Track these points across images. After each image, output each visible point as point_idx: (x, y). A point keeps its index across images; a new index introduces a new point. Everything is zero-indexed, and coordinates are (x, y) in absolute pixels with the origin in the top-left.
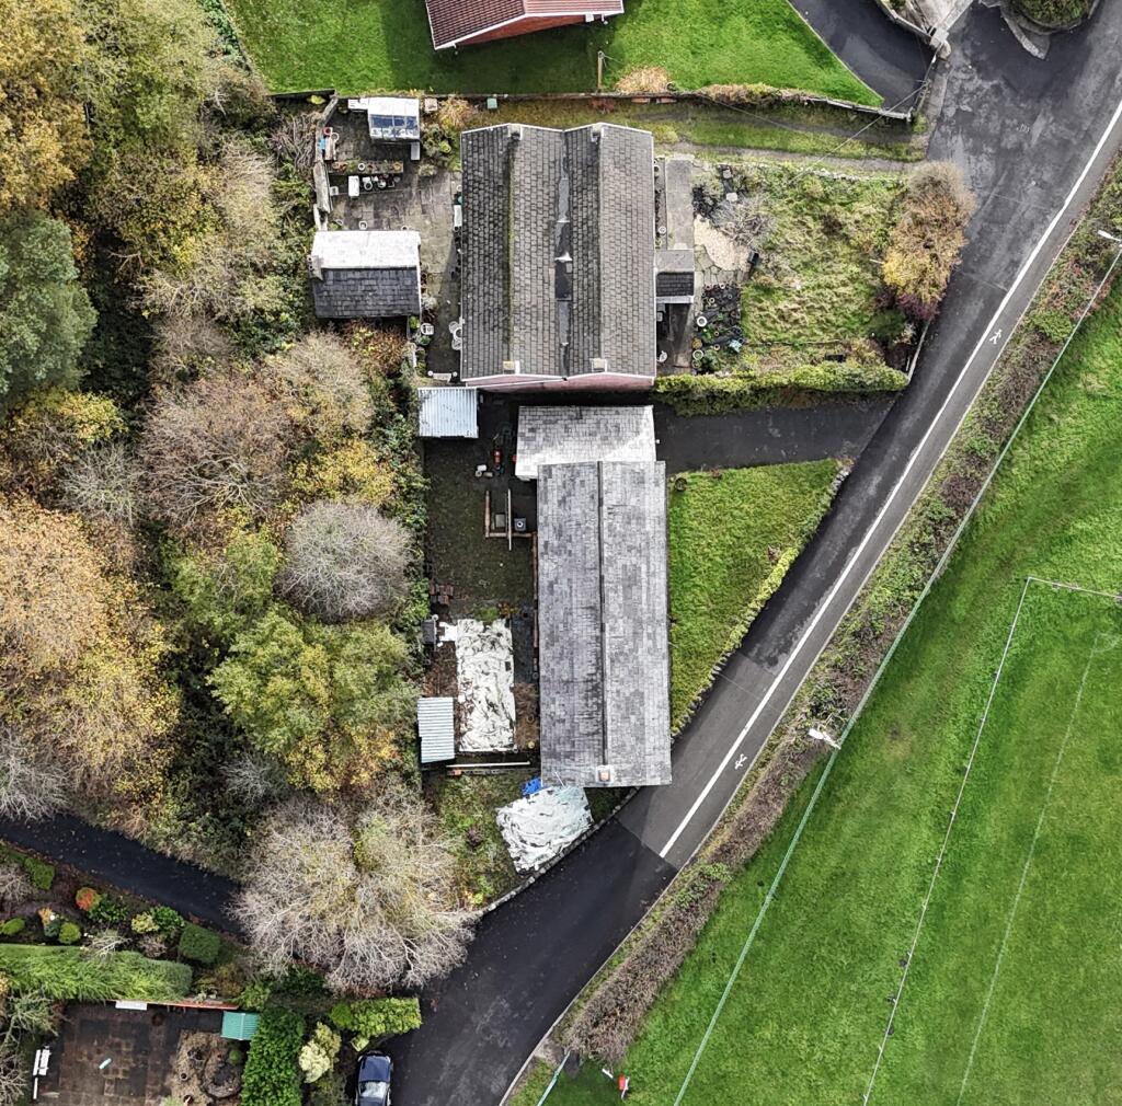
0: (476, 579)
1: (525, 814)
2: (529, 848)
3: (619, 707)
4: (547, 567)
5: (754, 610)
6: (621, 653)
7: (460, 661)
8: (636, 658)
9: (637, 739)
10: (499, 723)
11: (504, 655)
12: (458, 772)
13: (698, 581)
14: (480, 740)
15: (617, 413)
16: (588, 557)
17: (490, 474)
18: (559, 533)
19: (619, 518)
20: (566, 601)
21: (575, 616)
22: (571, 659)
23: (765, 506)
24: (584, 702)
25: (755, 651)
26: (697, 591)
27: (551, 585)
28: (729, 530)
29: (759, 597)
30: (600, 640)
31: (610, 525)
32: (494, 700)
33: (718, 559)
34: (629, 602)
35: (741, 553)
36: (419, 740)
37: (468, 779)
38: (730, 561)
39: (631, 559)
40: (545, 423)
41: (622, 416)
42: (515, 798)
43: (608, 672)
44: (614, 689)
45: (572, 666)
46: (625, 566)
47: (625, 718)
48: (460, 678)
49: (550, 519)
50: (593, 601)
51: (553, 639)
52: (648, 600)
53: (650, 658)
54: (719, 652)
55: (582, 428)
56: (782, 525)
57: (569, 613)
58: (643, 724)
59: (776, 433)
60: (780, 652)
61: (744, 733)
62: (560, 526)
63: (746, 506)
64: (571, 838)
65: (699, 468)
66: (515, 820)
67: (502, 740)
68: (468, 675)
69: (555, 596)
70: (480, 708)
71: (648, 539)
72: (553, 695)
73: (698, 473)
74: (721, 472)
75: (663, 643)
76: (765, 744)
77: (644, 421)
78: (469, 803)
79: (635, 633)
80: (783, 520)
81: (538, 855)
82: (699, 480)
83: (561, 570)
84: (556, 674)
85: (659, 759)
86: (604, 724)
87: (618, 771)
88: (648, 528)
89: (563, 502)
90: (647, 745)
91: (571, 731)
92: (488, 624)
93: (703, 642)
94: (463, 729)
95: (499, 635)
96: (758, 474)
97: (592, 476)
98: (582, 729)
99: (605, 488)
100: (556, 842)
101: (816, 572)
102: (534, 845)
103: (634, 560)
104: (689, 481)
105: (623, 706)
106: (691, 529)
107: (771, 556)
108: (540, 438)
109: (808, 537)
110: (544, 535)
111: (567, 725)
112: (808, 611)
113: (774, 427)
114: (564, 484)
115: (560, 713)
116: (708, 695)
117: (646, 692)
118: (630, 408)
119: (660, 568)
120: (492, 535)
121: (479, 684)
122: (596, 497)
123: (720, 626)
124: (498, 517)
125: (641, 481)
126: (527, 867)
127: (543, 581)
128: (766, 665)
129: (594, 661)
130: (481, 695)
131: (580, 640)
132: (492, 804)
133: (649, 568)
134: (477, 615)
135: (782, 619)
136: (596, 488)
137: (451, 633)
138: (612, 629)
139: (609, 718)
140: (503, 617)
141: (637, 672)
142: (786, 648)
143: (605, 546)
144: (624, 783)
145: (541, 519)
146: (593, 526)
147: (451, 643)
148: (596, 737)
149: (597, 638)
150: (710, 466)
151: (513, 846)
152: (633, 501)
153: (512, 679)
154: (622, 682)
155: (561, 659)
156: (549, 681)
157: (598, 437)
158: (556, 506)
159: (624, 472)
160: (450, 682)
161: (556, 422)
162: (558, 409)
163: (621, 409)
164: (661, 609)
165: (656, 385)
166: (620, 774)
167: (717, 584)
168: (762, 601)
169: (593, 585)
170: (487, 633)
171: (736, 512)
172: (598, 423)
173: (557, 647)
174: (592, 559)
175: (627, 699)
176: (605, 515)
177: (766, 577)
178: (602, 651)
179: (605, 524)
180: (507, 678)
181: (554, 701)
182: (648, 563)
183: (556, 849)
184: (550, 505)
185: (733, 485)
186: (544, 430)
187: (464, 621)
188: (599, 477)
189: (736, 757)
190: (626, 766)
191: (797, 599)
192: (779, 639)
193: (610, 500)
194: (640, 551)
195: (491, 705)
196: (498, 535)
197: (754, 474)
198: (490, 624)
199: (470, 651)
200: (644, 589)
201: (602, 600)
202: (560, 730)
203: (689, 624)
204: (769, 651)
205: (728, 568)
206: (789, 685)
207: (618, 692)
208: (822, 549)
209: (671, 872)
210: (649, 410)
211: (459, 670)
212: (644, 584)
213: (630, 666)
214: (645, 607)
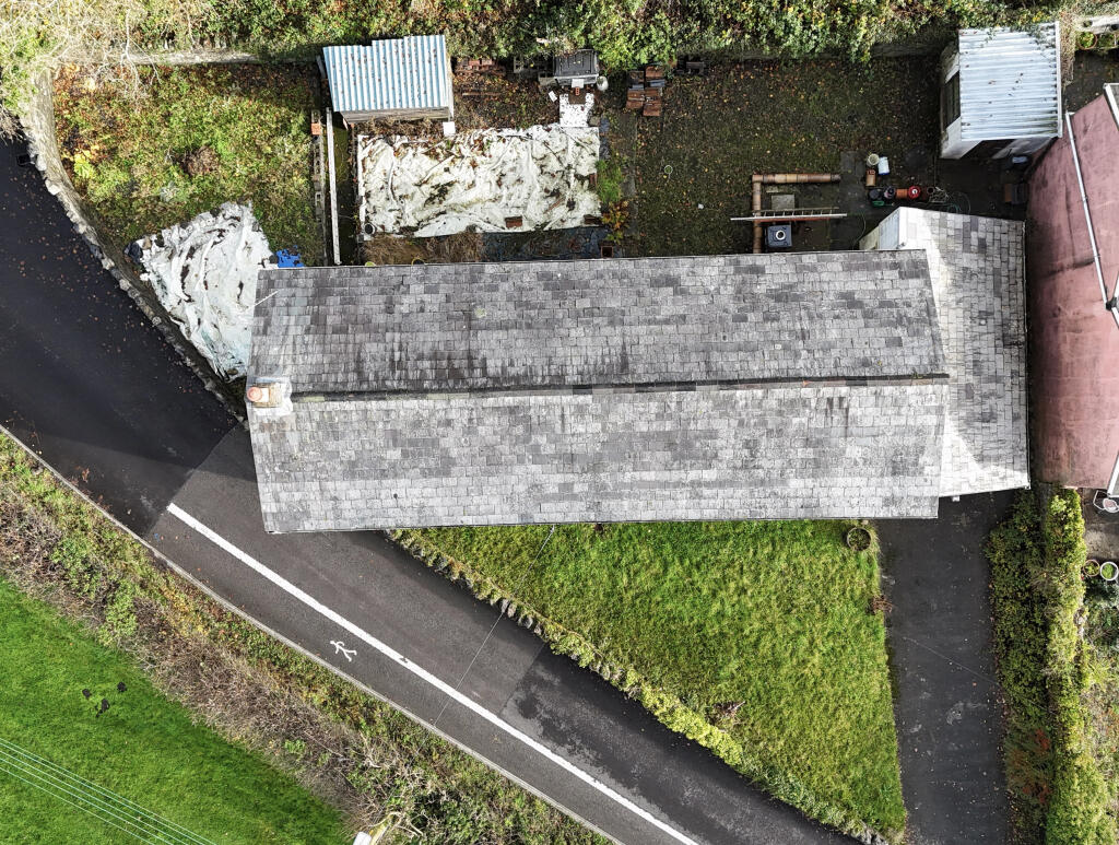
0: (676, 158)
1: (240, 254)
2: (178, 263)
3: (416, 424)
4: (710, 273)
5: (623, 679)
6: (530, 429)
7: (522, 133)
8: (521, 461)
9: (353, 464)
10: (409, 207)
11: (535, 214)
12: (317, 128)
13: (676, 569)
14: (379, 169)
15: (1015, 418)
16: (733, 357)
17: (871, 181)
18: (783, 296)
19: (819, 422)
20: (638, 312)
21: (607, 330)
22: (516, 325)
23: (818, 697)
24: (426, 350)
25: (546, 676)
26: (657, 567)
27: (671, 282)
28: (772, 627)
29: (647, 689)
30: (556, 384)
31: (805, 403)
32: (451, 199)
33: (716, 607)
34: (638, 447)
35: (726, 651)
36: (367, 42)
37: (305, 148)
38: (712, 630)
39: (728, 447)
40: (996, 272)
41: (1009, 429)
42: (269, 237)
43: (490, 401)
44: (453, 415)
45: (503, 326)
46: (712, 434)
47: (394, 438)
48: (491, 134)
49: (812, 277)
50: (640, 369)
51: (559, 288)
52: (643, 484)
53: (521, 488)
54: (543, 610)
55: (987, 346)
56: (781, 727)
57: (615, 319)
58: (383, 474)
59: (954, 715)
60: (545, 723)
61: (395, 656)
62: (797, 298)
63: (816, 659)
64: (197, 340)
65: (885, 572)
66: (231, 235)
67: (380, 214)
68: (496, 149)
69: (648, 291)
70: (437, 172)
71: (771, 483)
72: (444, 289)
73: (877, 570)
74: (880, 613)
75: (554, 513)
76: (376, 695)
77: (1001, 470)
78: (259, 150)
79: (572, 458)
80: (792, 728)
81: (166, 279)
82: (866, 572)
83: (704, 301)
84: (486, 296)
85: (315, 508)
86: (379, 393)
87: (282, 423)
88: (795, 484)
89: (850, 301)
90: (342, 485)
91: (367, 325)
92: (592, 183)
93: (561, 579)
94: (399, 141)
95: (571, 205)
96: (877, 682)
97: (912, 361)
98: (372, 348)
99: (888, 390)
100: (190, 312)
101: (692, 790)
102: (185, 271)
103: (727, 454)
104: (863, 555)
105: (421, 433)
106: (771, 558)
107: (725, 708)
108: (969, 260)
109: (763, 782)
110: (776, 269)
111: (381, 319)
112: (620, 773)
113: (967, 713)
114: (890, 304)
115: (406, 304)
116: (461, 591)
117: (452, 481)
118: (1024, 444)
119: (710, 508)
120: (757, 187)
121: (481, 170)
122: (867, 372)
123: (590, 612)
124: (791, 198)
125: (897, 468)
126: (146, 259)
127: (681, 266)
128: (521, 695)
129: (512, 371)
130: (461, 173)
131: (556, 343)
132: (258, 195)
133: (708, 485)
134: (608, 162)
135: (606, 726)
136: (886, 371)
137: (574, 116)
138: (581, 410)
139: (392, 404)
140: (604, 210)
141: (492, 462)
142: (552, 733)
143: (759, 393)
144: (257, 438)
145: (809, 259)
146: (801, 366)
147: (556, 116)
148: (352, 377)
149: (561, 377)
150: (891, 593)
151: (184, 233)
152: (854, 451)
153: (490, 228)
154: (470, 430)
155: (519, 304)
156: (473, 280)
157: (971, 379)
158: (839, 287)
159: (919, 432)
160: (484, 114)
161: (998, 294)
162: (1021, 298)
163: (1022, 423)
164: (623, 510)
165: (1064, 494)
166: (276, 429)
167: (669, 607)
168: (640, 693)
169: (673, 368)
170: (574, 183)
171: (804, 640)
172: (996, 379)
173: (541, 295)
174: (730, 364)
175: (435, 443)
176: (828, 391)
177: (684, 699)
178: (534, 388)
179: (807, 392)
180: (492, 220)
181: (429, 290)
182: (720, 484)
183: (178, 313)
184: (842, 276)
185: (857, 637)
186: (982, 271)
187: (596, 139)
188: (912, 377)
189: (352, 641)
190: (293, 440)
191: (643, 755)
192: (569, 721)
193: (861, 401)
194: (745, 467)
195: (443, 191)
196: (757, 198)
197: (877, 676)
198: (591, 188)
199: (540, 151)
200: (665, 476)
201: (642, 387)
202: (371, 304)
203: (594, 554)
204: (546, 701)
205: (700, 627)
206: (486, 738)
207: (448, 423)
208: (736, 800)
209: (140, 524)
210: (1021, 480)
211: (506, 132)
212: (675, 476)
213: (505, 448)
214: (628, 477)
